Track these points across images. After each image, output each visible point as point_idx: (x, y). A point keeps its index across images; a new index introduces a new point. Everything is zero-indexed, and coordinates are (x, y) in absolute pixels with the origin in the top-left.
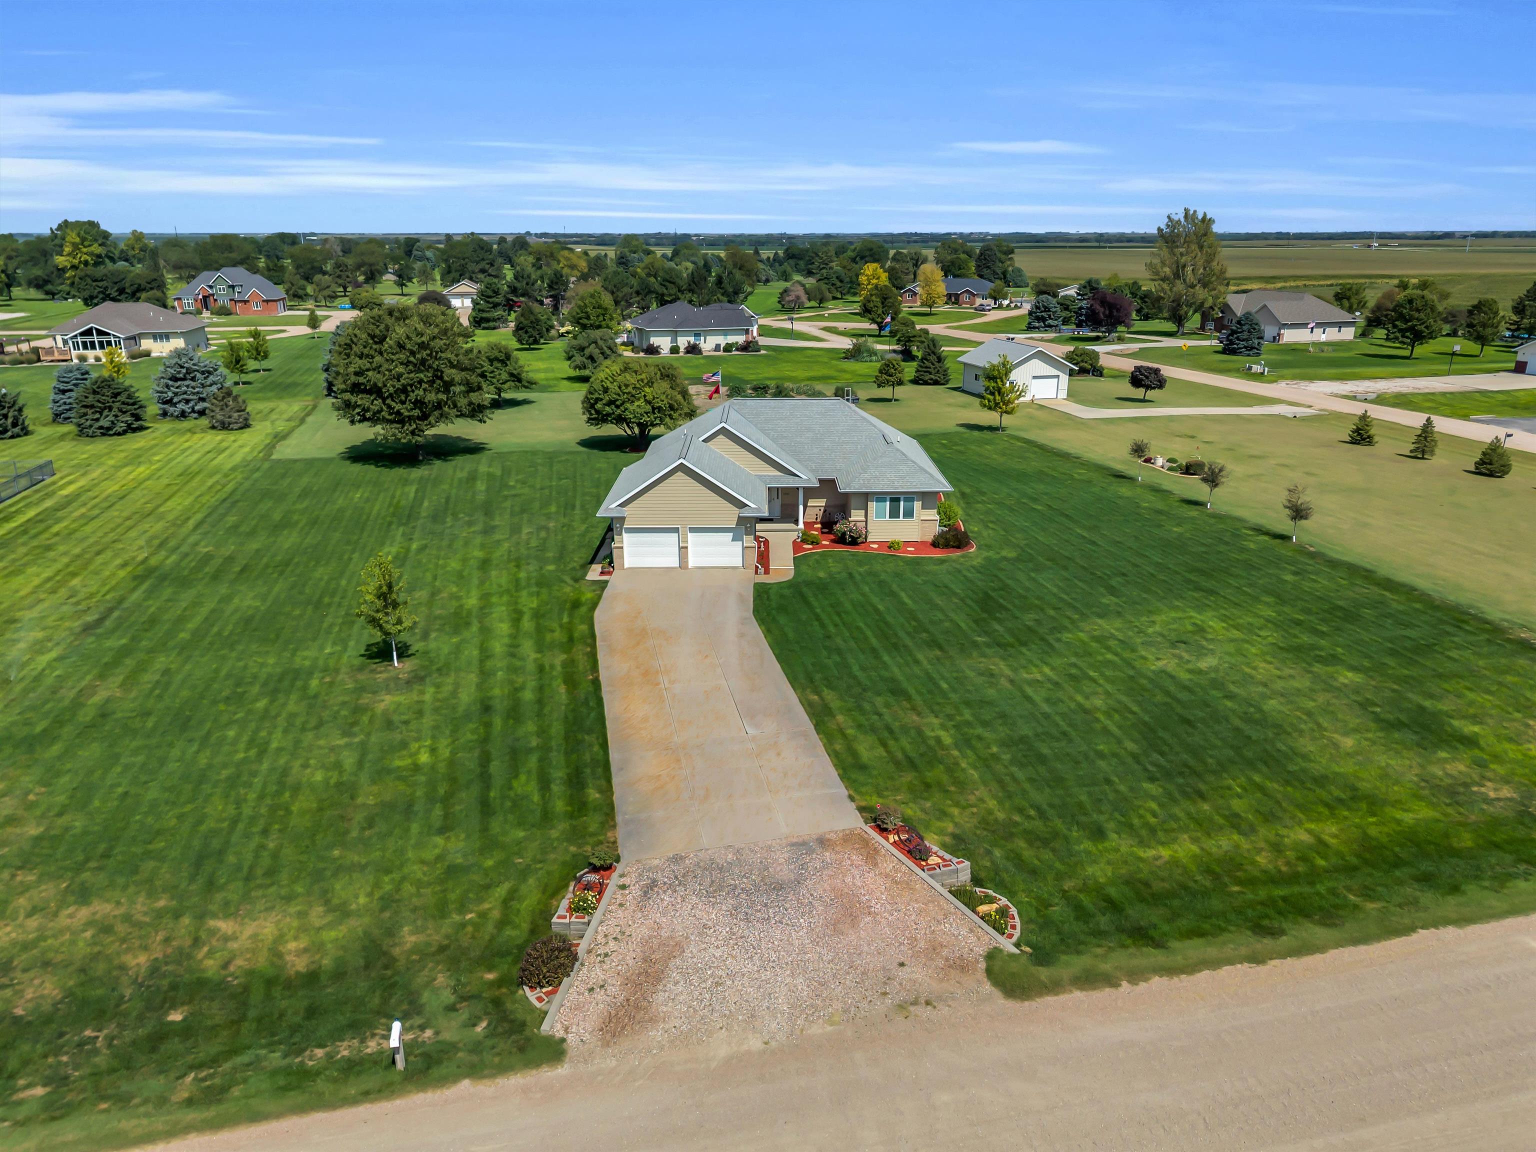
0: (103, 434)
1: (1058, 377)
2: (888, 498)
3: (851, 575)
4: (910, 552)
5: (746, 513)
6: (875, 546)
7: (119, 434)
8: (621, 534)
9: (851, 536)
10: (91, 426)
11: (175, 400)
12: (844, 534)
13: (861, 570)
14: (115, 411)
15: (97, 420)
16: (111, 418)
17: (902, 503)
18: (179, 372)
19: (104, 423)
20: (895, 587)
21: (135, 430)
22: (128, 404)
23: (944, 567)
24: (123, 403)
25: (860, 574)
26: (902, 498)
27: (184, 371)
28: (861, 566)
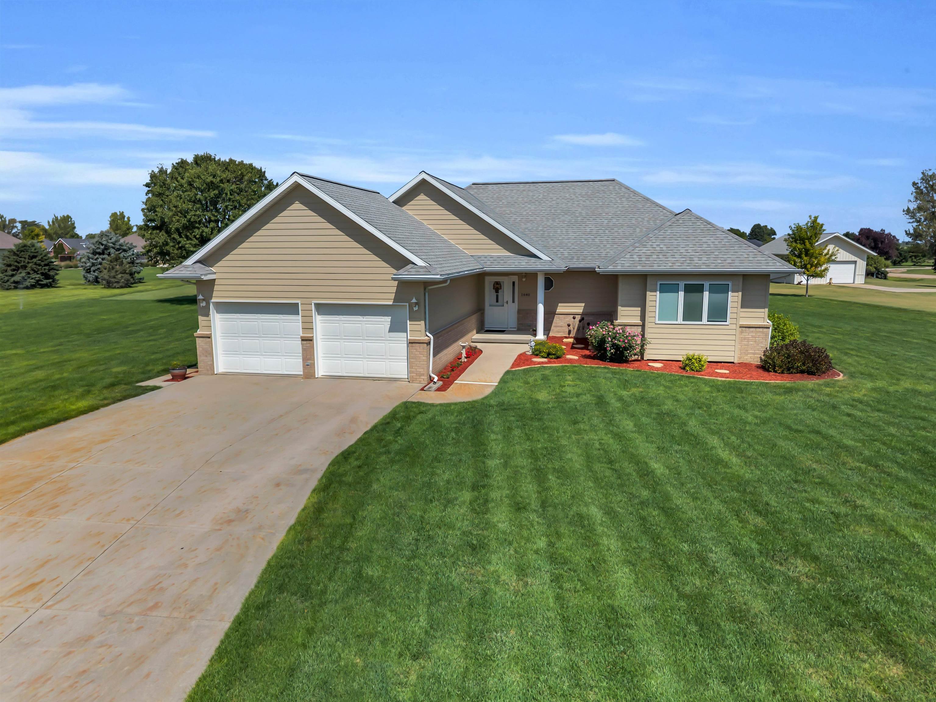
0: (16, 288)
1: (855, 262)
2: (682, 284)
3: (601, 401)
4: (722, 375)
5: (406, 274)
6: (658, 365)
7: (27, 288)
8: (207, 315)
9: (614, 346)
10: (8, 281)
11: (93, 269)
12: (602, 341)
13: (624, 393)
14: (28, 270)
15: (13, 276)
16: (23, 274)
17: (706, 294)
18: (99, 248)
19: (17, 278)
20: (693, 425)
21: (43, 286)
22: (39, 265)
23: (797, 397)
24: (36, 264)
25: (620, 399)
26: (707, 285)
27: (102, 247)
28: (625, 388)
